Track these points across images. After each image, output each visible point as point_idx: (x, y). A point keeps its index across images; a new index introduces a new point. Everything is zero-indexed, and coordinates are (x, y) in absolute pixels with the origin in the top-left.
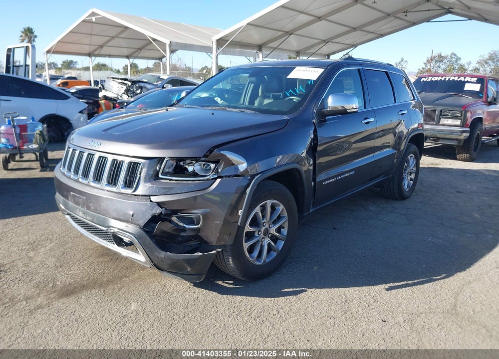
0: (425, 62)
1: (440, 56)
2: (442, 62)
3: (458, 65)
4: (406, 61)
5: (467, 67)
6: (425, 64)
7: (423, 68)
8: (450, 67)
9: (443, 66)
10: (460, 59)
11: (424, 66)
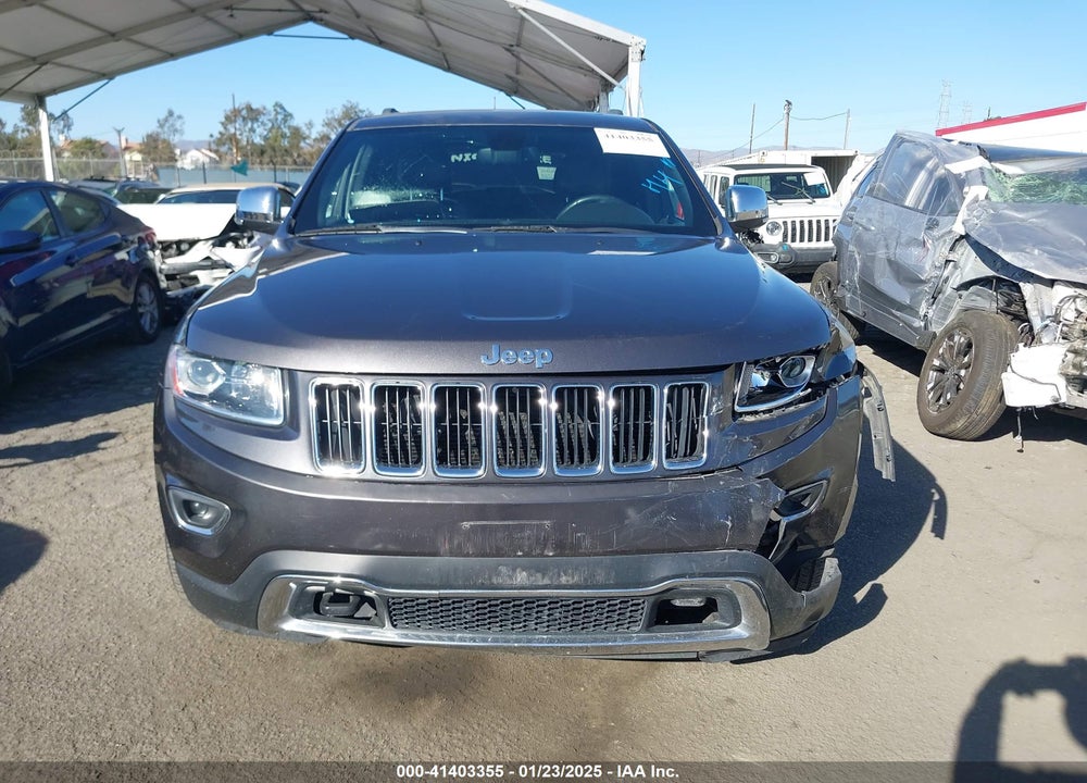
0: (223, 120)
1: (249, 108)
2: (257, 120)
3: (289, 127)
4: (180, 117)
5: (307, 132)
6: (223, 124)
7: (220, 133)
8: (274, 131)
9: (260, 130)
10: (291, 115)
11: (222, 129)
